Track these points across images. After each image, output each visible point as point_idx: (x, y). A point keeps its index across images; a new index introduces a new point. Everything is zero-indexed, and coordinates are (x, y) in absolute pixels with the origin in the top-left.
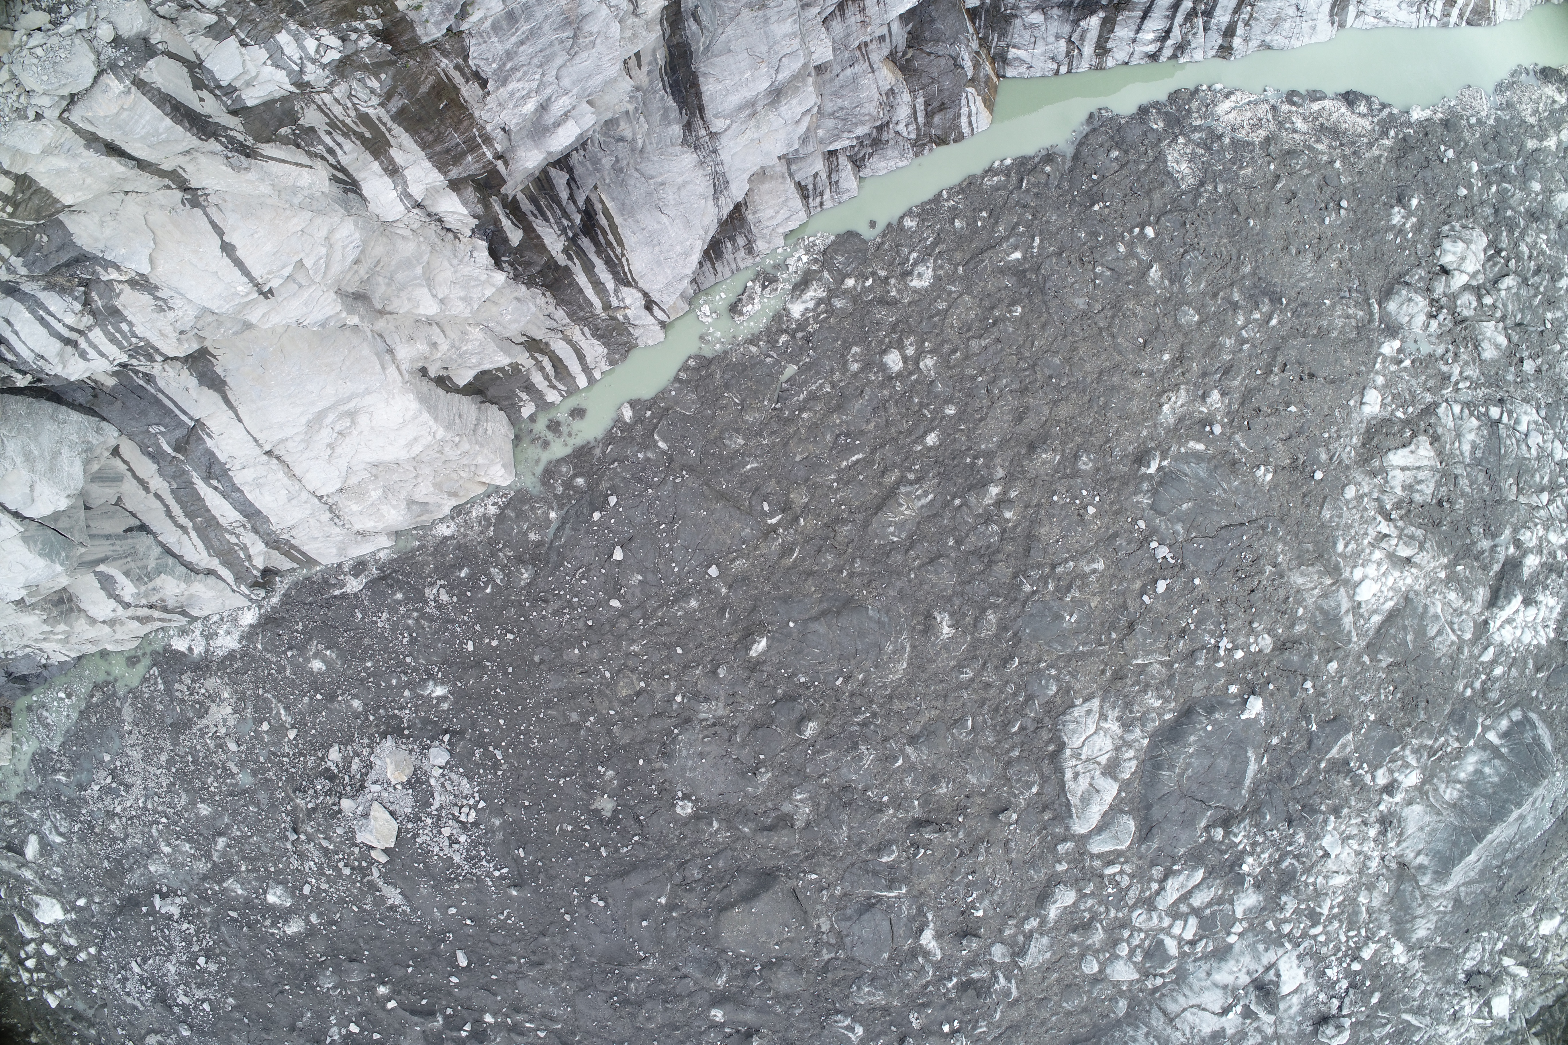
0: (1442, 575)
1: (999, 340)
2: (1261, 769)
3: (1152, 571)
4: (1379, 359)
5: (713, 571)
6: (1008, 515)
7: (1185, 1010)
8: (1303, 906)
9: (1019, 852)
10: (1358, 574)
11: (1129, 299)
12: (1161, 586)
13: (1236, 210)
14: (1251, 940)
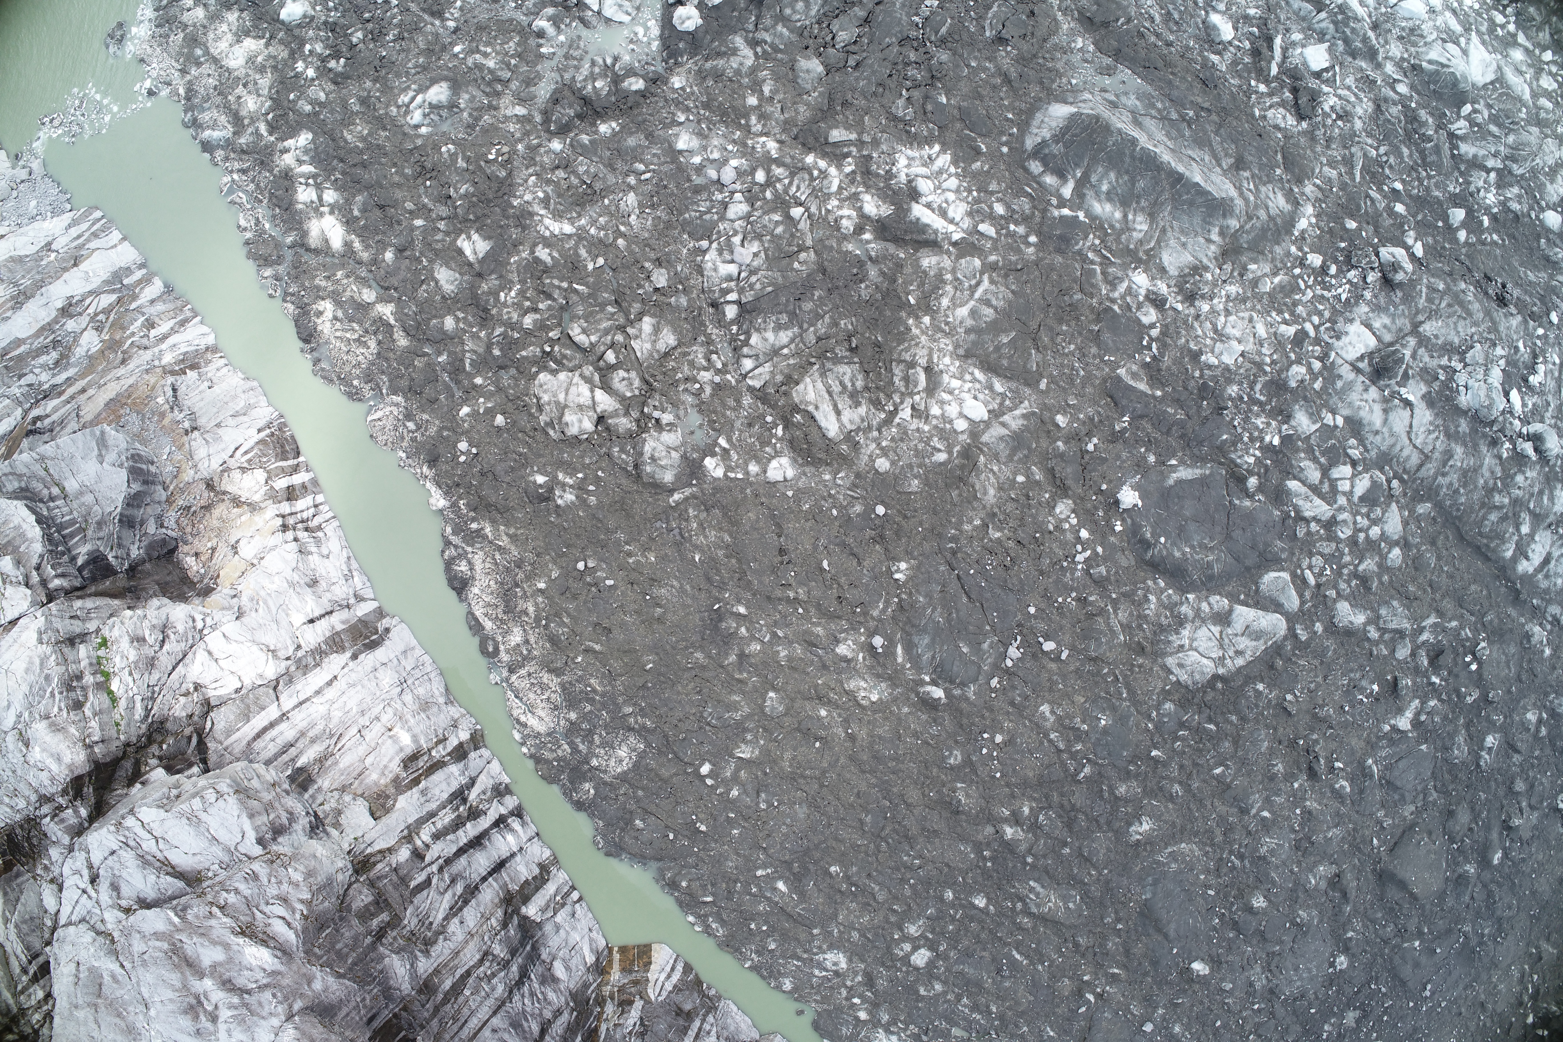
0: (927, 320)
1: (869, 875)
2: (1182, 462)
3: (1034, 656)
4: (732, 475)
5: (1148, 1027)
6: (1026, 810)
7: (1415, 446)
8: (1293, 356)
9: (1316, 676)
10: (961, 425)
11: (782, 769)
12: (1049, 646)
13: (644, 687)
14: (1335, 398)
